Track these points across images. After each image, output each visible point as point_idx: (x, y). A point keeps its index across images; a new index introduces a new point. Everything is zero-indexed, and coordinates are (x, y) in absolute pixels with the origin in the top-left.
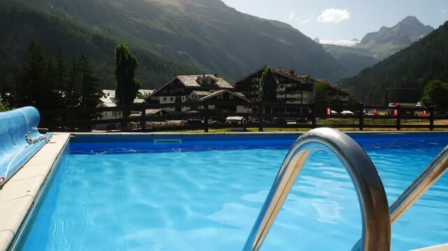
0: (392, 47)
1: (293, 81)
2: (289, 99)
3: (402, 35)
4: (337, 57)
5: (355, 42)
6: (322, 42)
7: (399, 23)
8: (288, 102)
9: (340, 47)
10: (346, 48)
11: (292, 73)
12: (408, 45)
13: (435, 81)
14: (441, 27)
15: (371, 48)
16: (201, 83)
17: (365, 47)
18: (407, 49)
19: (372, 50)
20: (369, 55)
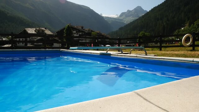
0: (132, 19)
1: (82, 32)
2: (80, 40)
3: (136, 14)
4: (110, 22)
5: (117, 16)
6: (103, 15)
7: (135, 9)
8: (80, 41)
9: (111, 18)
10: (113, 18)
11: (82, 27)
12: (137, 18)
13: (142, 32)
14: (150, 11)
15: (124, 19)
16: (37, 32)
17: (121, 18)
18: (137, 19)
19: (124, 20)
20: (123, 22)
